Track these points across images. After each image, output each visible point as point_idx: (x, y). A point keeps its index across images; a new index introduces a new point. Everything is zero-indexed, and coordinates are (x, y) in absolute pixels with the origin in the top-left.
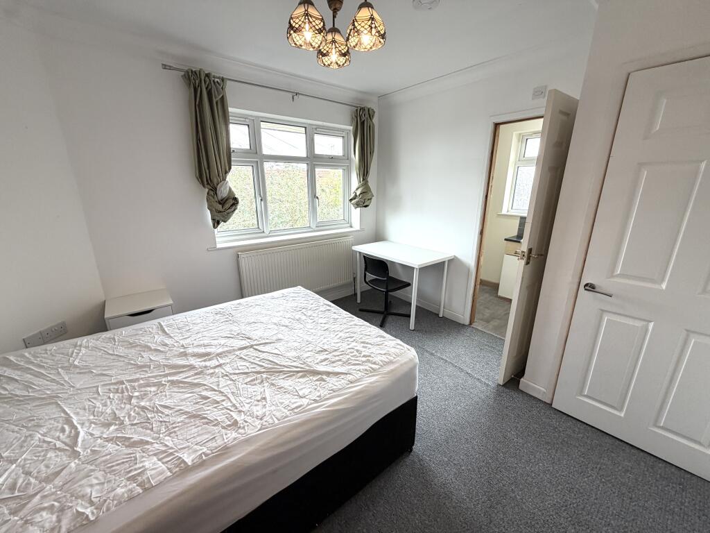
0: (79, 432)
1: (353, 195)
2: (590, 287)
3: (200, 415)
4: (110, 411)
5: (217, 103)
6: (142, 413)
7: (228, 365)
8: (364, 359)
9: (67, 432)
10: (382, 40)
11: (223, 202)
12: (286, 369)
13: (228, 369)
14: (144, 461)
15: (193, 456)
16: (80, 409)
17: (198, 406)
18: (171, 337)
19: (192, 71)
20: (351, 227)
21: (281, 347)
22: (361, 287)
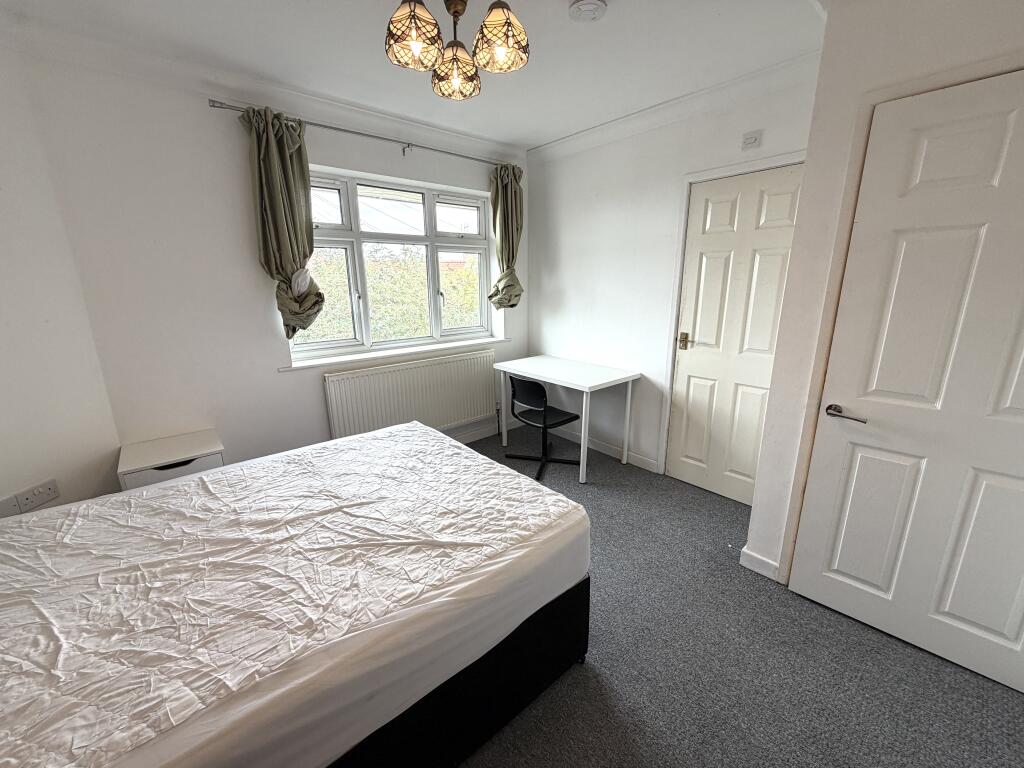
0: (61, 646)
1: (493, 290)
2: (835, 411)
3: (256, 613)
4: (115, 612)
5: (291, 156)
6: (164, 613)
7: (304, 538)
8: (509, 523)
9: (42, 647)
10: (524, 56)
11: (300, 299)
12: (390, 541)
13: (302, 543)
14: (163, 687)
15: (241, 677)
16: (67, 609)
17: (252, 601)
18: (218, 499)
19: (254, 110)
20: (492, 336)
21: (384, 510)
22: (507, 423)
